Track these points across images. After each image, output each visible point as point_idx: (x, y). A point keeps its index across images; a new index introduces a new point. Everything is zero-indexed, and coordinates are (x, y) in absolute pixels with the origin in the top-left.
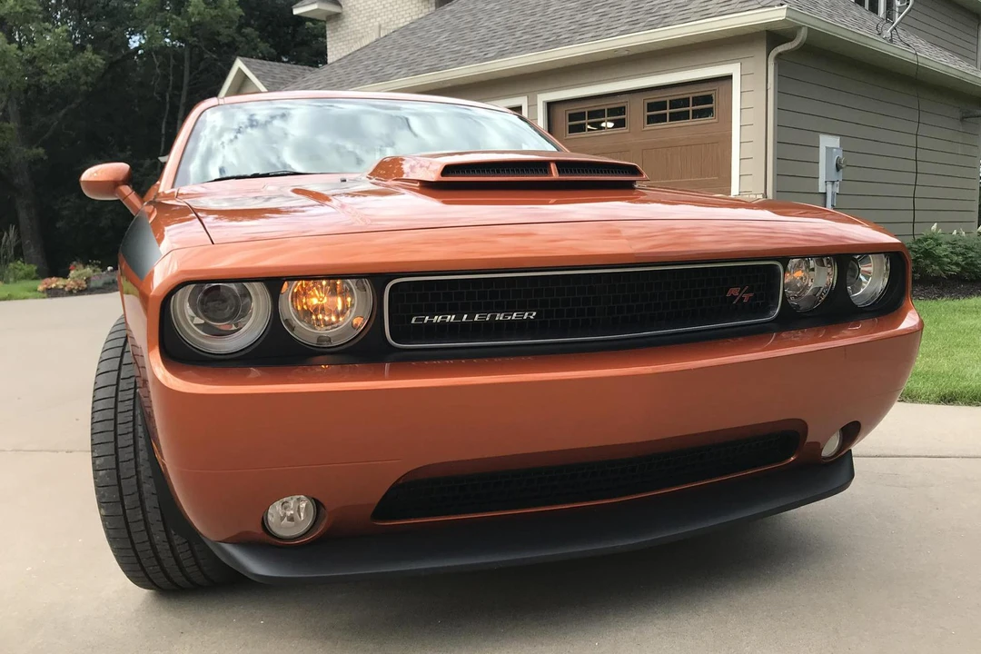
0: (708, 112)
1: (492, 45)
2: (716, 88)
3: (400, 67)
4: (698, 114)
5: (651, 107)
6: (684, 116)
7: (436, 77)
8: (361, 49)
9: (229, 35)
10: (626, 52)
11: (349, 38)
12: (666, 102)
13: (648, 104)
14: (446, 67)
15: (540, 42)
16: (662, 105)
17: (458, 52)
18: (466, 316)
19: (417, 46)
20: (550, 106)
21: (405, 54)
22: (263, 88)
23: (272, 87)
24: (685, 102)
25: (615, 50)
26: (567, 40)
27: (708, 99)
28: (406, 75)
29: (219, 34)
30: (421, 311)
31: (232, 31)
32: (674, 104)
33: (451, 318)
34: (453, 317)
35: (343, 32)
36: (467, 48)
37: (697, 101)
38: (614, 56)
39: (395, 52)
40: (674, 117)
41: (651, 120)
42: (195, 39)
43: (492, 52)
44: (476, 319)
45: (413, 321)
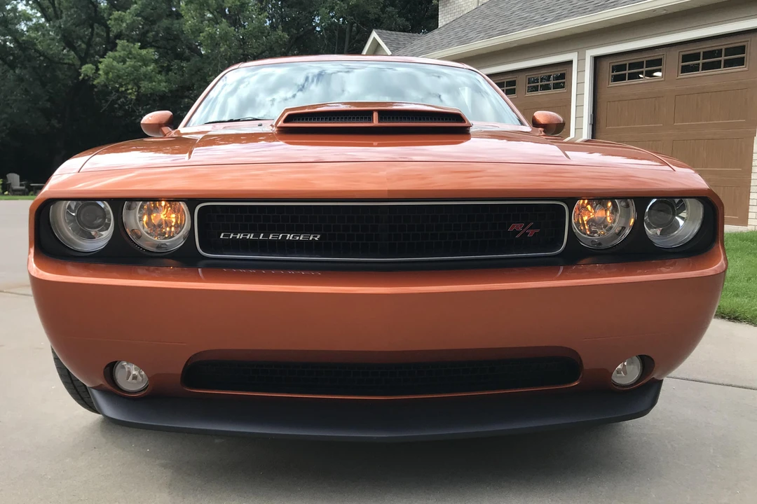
0: (740, 62)
1: (553, 11)
2: (749, 39)
3: (480, 32)
4: (729, 64)
5: (686, 58)
6: (716, 65)
7: (504, 39)
8: (457, 19)
9: (375, 13)
10: (665, 12)
11: (455, 11)
12: (700, 53)
13: (683, 56)
14: (514, 30)
15: (590, 7)
16: (696, 56)
17: (526, 18)
18: (262, 235)
19: (497, 15)
20: (597, 59)
21: (486, 22)
22: (390, 53)
23: (395, 51)
24: (719, 53)
25: (654, 10)
26: (612, 4)
27: (742, 49)
28: (482, 38)
29: (368, 13)
30: (228, 229)
31: (377, 11)
32: (708, 54)
33: (250, 236)
34: (252, 235)
35: (451, 7)
36: (532, 15)
37: (730, 51)
38: (654, 16)
39: (480, 21)
40: (707, 67)
41: (685, 69)
42: (352, 17)
43: (551, 16)
44: (270, 238)
45: (221, 237)
